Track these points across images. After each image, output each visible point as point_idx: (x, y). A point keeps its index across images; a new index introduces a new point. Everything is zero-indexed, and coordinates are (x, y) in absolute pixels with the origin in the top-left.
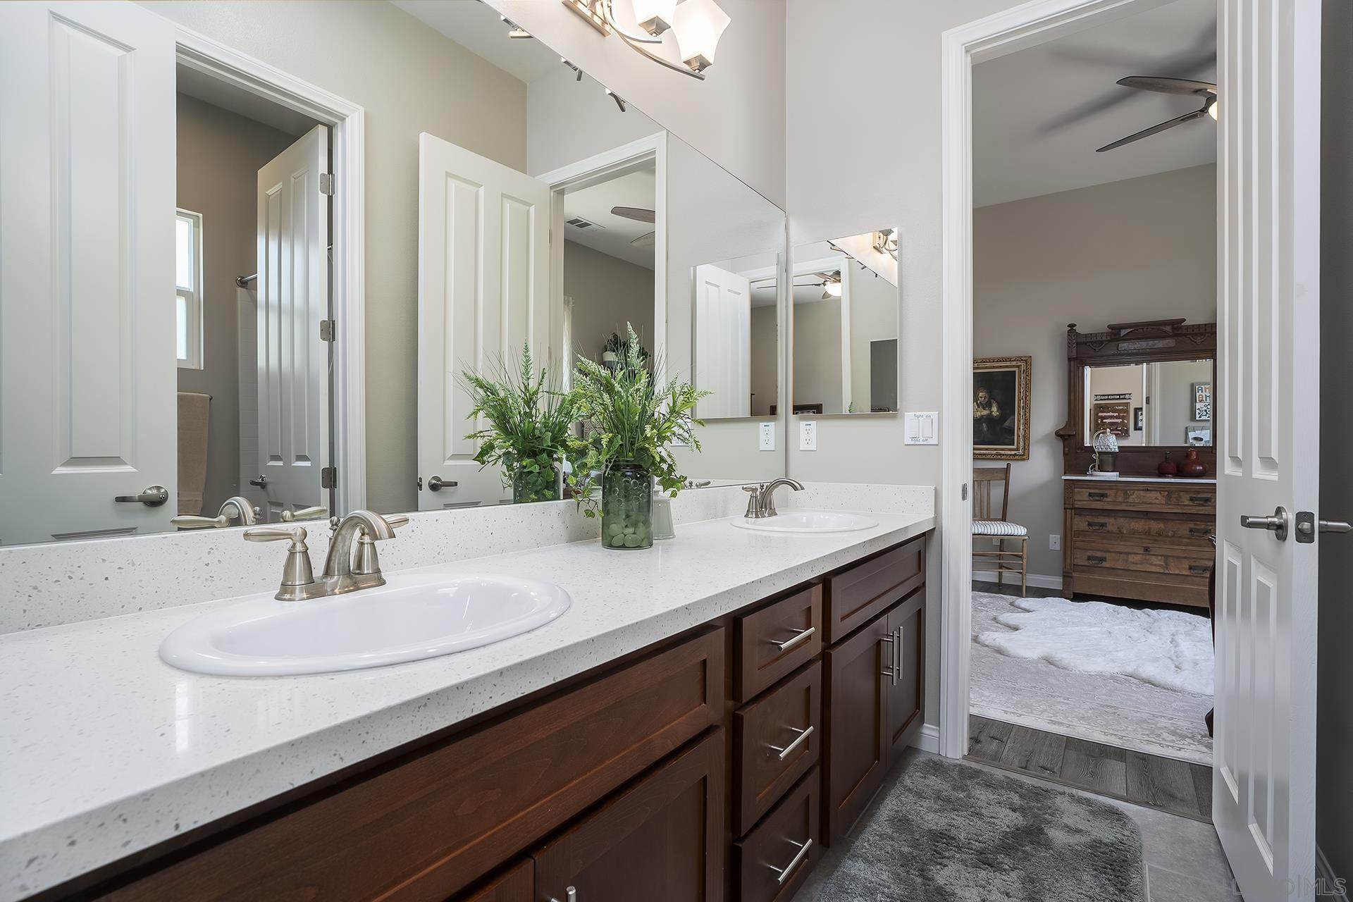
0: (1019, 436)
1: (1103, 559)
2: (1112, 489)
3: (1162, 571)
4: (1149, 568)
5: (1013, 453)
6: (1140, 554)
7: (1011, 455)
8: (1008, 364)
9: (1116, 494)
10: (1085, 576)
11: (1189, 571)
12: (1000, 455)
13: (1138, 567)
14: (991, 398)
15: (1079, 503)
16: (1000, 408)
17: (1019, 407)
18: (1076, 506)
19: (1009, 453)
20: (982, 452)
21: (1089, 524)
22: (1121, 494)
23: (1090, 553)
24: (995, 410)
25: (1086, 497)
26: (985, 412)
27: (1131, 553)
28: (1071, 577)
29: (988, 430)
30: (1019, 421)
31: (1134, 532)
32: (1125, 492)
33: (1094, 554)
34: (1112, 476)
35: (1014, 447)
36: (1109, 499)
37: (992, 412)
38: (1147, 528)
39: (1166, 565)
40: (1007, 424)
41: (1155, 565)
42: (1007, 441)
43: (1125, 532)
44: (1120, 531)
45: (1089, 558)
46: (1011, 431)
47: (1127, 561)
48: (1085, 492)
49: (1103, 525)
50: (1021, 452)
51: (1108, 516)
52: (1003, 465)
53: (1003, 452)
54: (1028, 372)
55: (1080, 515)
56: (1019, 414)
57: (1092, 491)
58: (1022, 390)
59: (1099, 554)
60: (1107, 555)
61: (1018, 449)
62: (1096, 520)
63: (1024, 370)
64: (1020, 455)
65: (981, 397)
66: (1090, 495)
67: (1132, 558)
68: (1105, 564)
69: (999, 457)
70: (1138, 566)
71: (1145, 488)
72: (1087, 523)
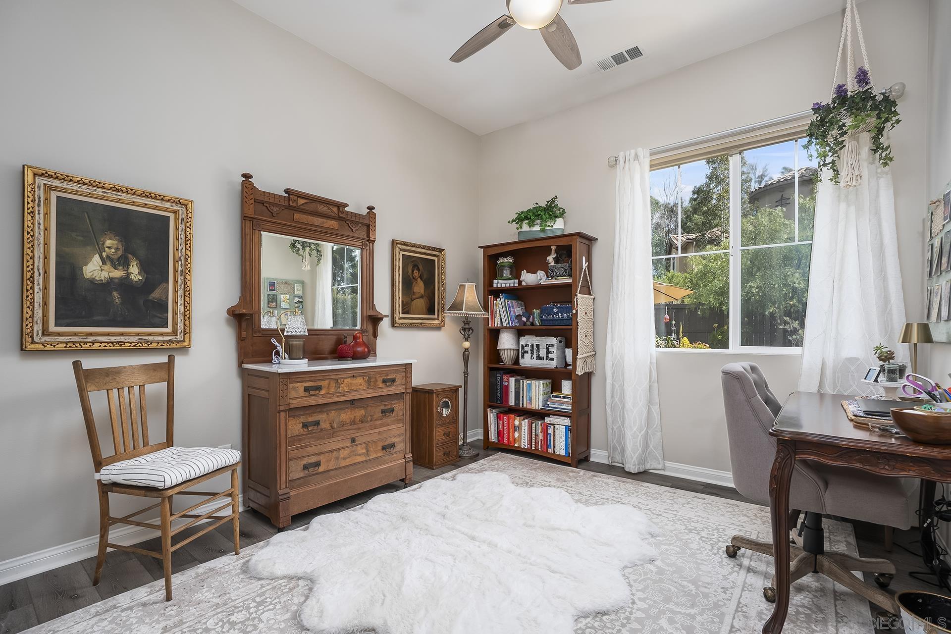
0: (175, 314)
1: (318, 464)
2: (326, 379)
3: (364, 459)
4: (354, 459)
5: (167, 338)
6: (348, 447)
7: (164, 342)
8: (158, 203)
9: (329, 384)
10: (301, 490)
11: (382, 452)
12: (147, 342)
13: (348, 462)
14: (127, 250)
15: (295, 401)
16: (143, 268)
17: (176, 271)
18: (292, 406)
19: (160, 338)
20: (113, 338)
21: (305, 426)
22: (333, 384)
23: (305, 461)
24: (135, 272)
25: (301, 392)
26: (118, 274)
27: (341, 448)
28: (288, 498)
29: (121, 304)
30: (175, 291)
31: (343, 424)
32: (336, 381)
33: (310, 461)
34: (301, 365)
35: (169, 330)
36: (323, 392)
37: (129, 274)
38: (352, 417)
39: (367, 451)
40: (156, 295)
41: (360, 455)
42: (157, 320)
43: (336, 427)
44: (331, 426)
45: (306, 467)
46: (162, 306)
47: (337, 458)
48: (300, 386)
49: (317, 423)
50: (178, 337)
51: (321, 412)
52: (164, 359)
53: (151, 338)
54: (188, 221)
55: (294, 417)
56: (176, 281)
57: (307, 384)
58: (180, 248)
59: (313, 459)
60: (322, 458)
61: (174, 333)
62: (310, 419)
63: (183, 219)
64: (178, 342)
65: (109, 248)
66: (306, 389)
67: (344, 453)
68: (321, 469)
69: (145, 346)
70: (347, 460)
71: (350, 375)
72: (301, 425)
